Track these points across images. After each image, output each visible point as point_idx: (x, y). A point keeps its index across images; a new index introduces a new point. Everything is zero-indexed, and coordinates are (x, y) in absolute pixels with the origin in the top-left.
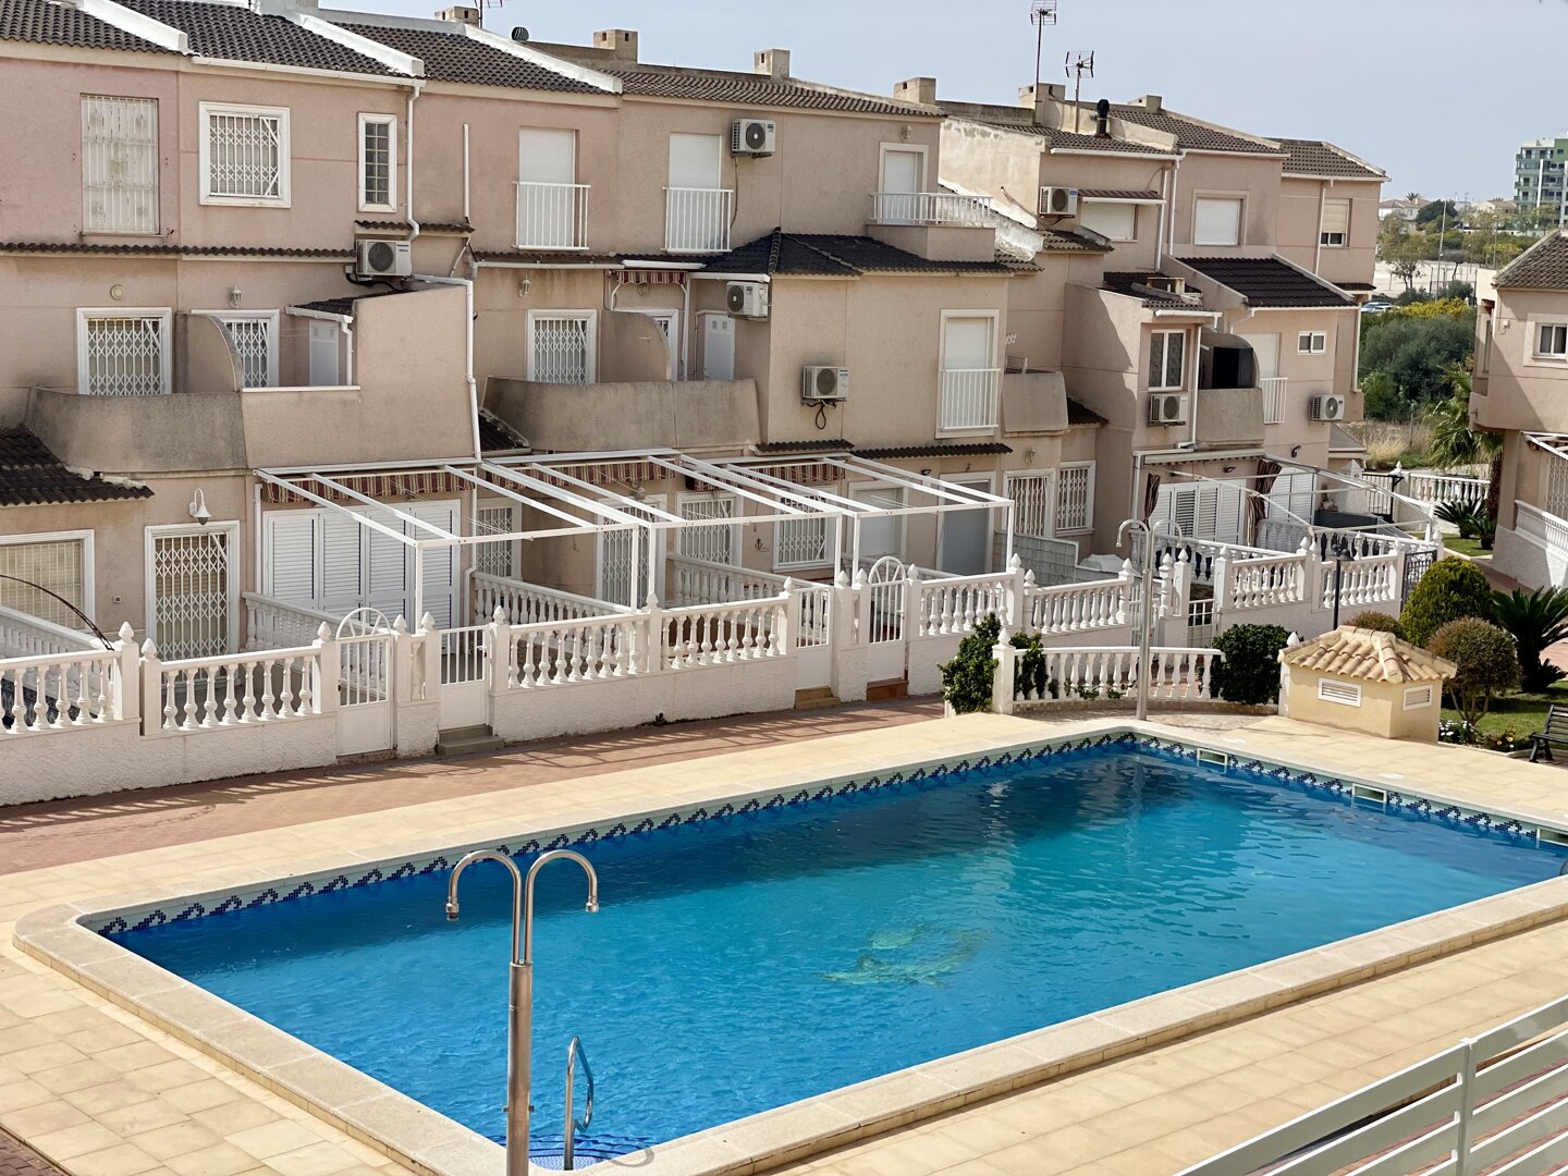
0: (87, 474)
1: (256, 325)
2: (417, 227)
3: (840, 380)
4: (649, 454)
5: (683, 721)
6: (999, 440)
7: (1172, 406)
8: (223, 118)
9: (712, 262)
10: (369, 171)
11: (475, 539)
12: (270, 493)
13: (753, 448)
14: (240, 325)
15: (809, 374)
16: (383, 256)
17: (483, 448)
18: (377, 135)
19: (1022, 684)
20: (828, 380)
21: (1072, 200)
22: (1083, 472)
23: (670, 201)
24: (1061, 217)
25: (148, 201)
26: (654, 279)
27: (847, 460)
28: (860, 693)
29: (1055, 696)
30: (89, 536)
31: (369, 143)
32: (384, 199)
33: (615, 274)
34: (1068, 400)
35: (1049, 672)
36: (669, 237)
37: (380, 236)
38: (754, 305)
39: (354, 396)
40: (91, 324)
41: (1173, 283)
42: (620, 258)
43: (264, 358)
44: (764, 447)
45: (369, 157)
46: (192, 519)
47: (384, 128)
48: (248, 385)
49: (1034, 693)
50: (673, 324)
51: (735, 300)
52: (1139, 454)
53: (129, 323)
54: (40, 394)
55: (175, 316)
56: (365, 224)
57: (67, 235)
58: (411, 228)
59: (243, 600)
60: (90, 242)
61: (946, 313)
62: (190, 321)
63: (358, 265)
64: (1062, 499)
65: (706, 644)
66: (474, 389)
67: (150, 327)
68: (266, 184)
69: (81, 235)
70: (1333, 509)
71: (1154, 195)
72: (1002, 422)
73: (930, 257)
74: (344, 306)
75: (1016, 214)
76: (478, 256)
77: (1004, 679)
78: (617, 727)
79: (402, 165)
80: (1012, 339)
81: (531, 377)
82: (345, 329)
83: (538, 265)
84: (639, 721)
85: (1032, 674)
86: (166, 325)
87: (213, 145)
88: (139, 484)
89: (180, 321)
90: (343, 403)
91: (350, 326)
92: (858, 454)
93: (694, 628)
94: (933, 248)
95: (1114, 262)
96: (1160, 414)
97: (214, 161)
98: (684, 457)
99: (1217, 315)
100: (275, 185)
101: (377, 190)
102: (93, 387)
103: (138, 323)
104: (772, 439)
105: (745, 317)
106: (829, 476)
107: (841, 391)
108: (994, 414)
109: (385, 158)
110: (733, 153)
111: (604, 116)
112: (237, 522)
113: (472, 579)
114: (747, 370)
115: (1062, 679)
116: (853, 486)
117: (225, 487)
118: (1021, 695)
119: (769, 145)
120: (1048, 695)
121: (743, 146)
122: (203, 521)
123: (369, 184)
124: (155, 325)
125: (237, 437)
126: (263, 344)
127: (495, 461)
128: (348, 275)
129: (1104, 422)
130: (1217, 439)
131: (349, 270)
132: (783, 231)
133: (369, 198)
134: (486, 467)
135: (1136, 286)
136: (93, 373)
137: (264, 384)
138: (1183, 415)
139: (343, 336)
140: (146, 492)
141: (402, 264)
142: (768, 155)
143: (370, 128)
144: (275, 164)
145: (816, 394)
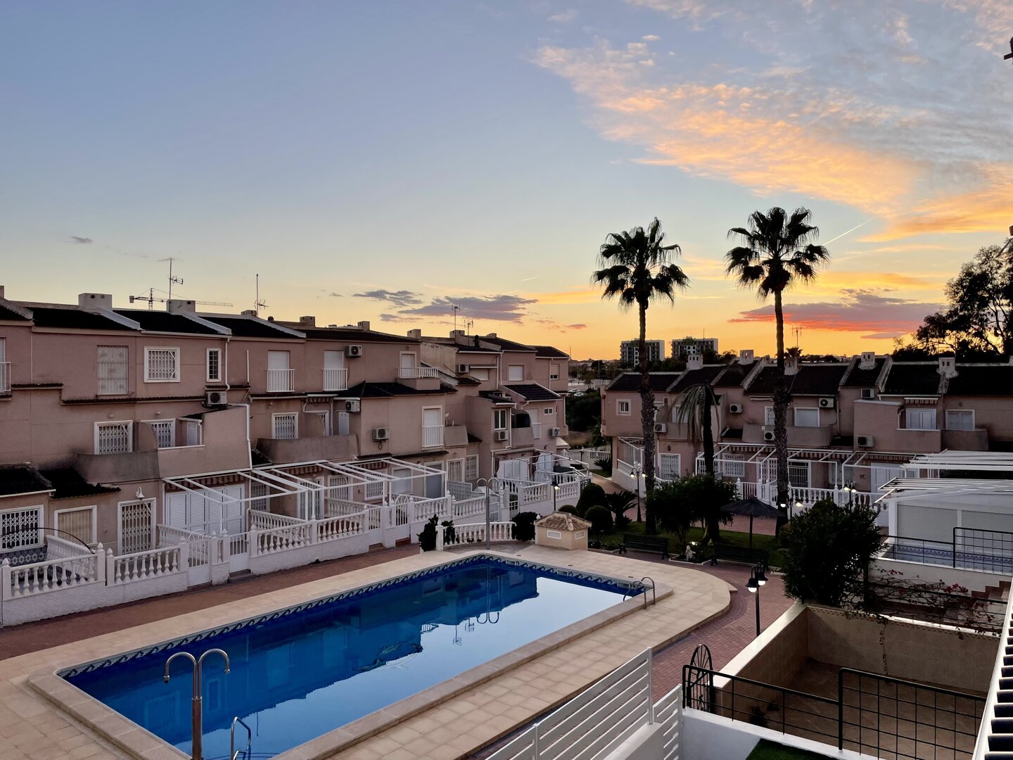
0: (95, 484)
1: (166, 425)
2: (229, 386)
3: (387, 433)
4: (317, 462)
5: (327, 561)
6: (444, 450)
7: (503, 434)
8: (153, 352)
9: (341, 394)
10: (211, 368)
11: (250, 499)
12: (168, 487)
13: (356, 458)
14: (160, 425)
15: (375, 431)
16: (216, 397)
17: (253, 464)
18: (213, 356)
19: (446, 540)
20: (382, 432)
21: (467, 368)
22: (475, 458)
23: (325, 373)
24: (463, 374)
25: (123, 383)
26: (319, 400)
27: (390, 460)
28: (393, 544)
29: (459, 542)
30: (95, 508)
31: (211, 358)
32: (216, 377)
33: (305, 399)
34: (468, 434)
35: (456, 534)
36: (325, 385)
37: (216, 390)
38: (355, 408)
39: (203, 449)
40: (100, 428)
41: (501, 394)
42: (306, 394)
43: (169, 436)
44: (360, 458)
45: (211, 363)
46: (137, 498)
47: (216, 353)
48: (160, 446)
49: (451, 542)
50: (327, 415)
51: (348, 407)
52: (492, 451)
53: (115, 427)
54: (79, 455)
55: (134, 423)
56: (209, 387)
57: (91, 396)
58: (226, 387)
59: (157, 527)
60: (100, 398)
61: (424, 407)
62: (140, 425)
63: (206, 401)
64: (467, 468)
65: (335, 531)
66: (249, 443)
67: (124, 428)
68: (170, 374)
69: (97, 396)
70: (559, 466)
71: (494, 365)
72: (445, 443)
73: (418, 389)
74: (199, 416)
75: (448, 373)
76: (252, 396)
77: (440, 538)
78: (301, 565)
79: (223, 365)
80: (447, 415)
81: (274, 437)
82: (199, 425)
83: (276, 398)
84: (309, 563)
85: (450, 534)
86: (130, 426)
87: (150, 361)
88: (116, 487)
89: (136, 425)
90: (198, 452)
91: (201, 423)
92: (394, 457)
93: (330, 526)
94: (420, 386)
95: (482, 388)
96: (500, 438)
97: (150, 367)
98: (330, 463)
99: (516, 404)
100: (174, 374)
101: (213, 374)
102: (101, 451)
103: (119, 427)
104: (362, 454)
105: (352, 412)
106: (383, 466)
107: (387, 436)
108: (442, 440)
109: (216, 363)
110: (347, 357)
111: (300, 346)
112: (155, 498)
113: (249, 512)
114: (354, 431)
115: (460, 536)
116: (393, 469)
117: (150, 486)
118: (446, 543)
119: (360, 353)
120: (456, 542)
121: (350, 354)
122: (141, 499)
123: (211, 372)
124: (126, 427)
125: (156, 468)
126: (169, 431)
127: (257, 469)
128: (203, 405)
129: (480, 441)
130: (520, 444)
131: (203, 403)
132: (366, 382)
133: (211, 377)
134: (254, 471)
135: (490, 395)
136: (101, 445)
137: (169, 446)
138: (506, 438)
139: (198, 427)
140: (118, 490)
141: (223, 400)
142: (359, 357)
143: (211, 353)
144: (174, 367)
145: (378, 438)
